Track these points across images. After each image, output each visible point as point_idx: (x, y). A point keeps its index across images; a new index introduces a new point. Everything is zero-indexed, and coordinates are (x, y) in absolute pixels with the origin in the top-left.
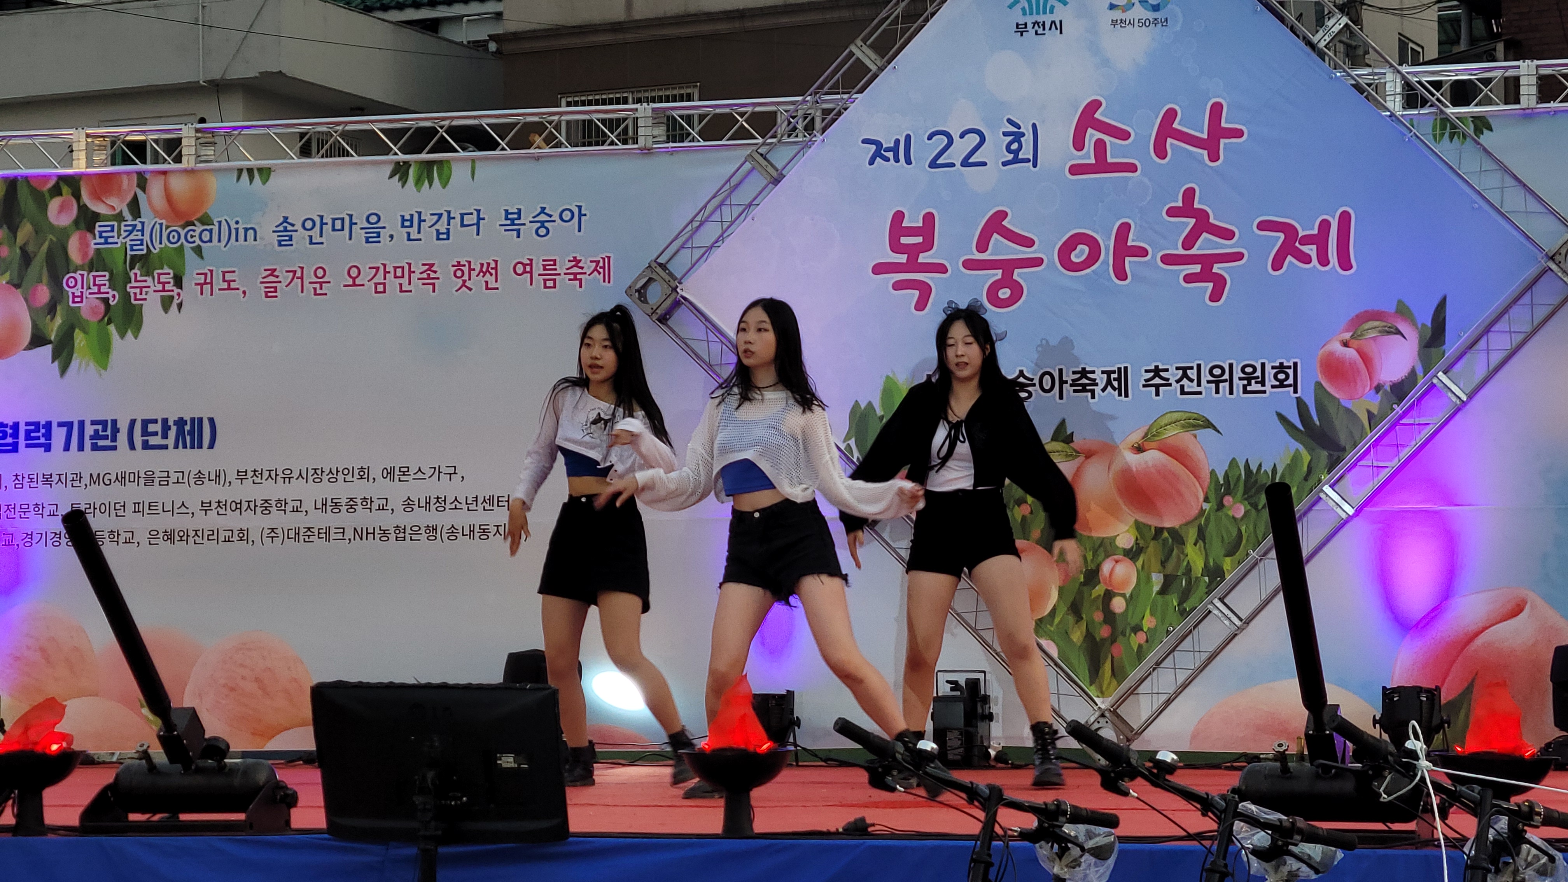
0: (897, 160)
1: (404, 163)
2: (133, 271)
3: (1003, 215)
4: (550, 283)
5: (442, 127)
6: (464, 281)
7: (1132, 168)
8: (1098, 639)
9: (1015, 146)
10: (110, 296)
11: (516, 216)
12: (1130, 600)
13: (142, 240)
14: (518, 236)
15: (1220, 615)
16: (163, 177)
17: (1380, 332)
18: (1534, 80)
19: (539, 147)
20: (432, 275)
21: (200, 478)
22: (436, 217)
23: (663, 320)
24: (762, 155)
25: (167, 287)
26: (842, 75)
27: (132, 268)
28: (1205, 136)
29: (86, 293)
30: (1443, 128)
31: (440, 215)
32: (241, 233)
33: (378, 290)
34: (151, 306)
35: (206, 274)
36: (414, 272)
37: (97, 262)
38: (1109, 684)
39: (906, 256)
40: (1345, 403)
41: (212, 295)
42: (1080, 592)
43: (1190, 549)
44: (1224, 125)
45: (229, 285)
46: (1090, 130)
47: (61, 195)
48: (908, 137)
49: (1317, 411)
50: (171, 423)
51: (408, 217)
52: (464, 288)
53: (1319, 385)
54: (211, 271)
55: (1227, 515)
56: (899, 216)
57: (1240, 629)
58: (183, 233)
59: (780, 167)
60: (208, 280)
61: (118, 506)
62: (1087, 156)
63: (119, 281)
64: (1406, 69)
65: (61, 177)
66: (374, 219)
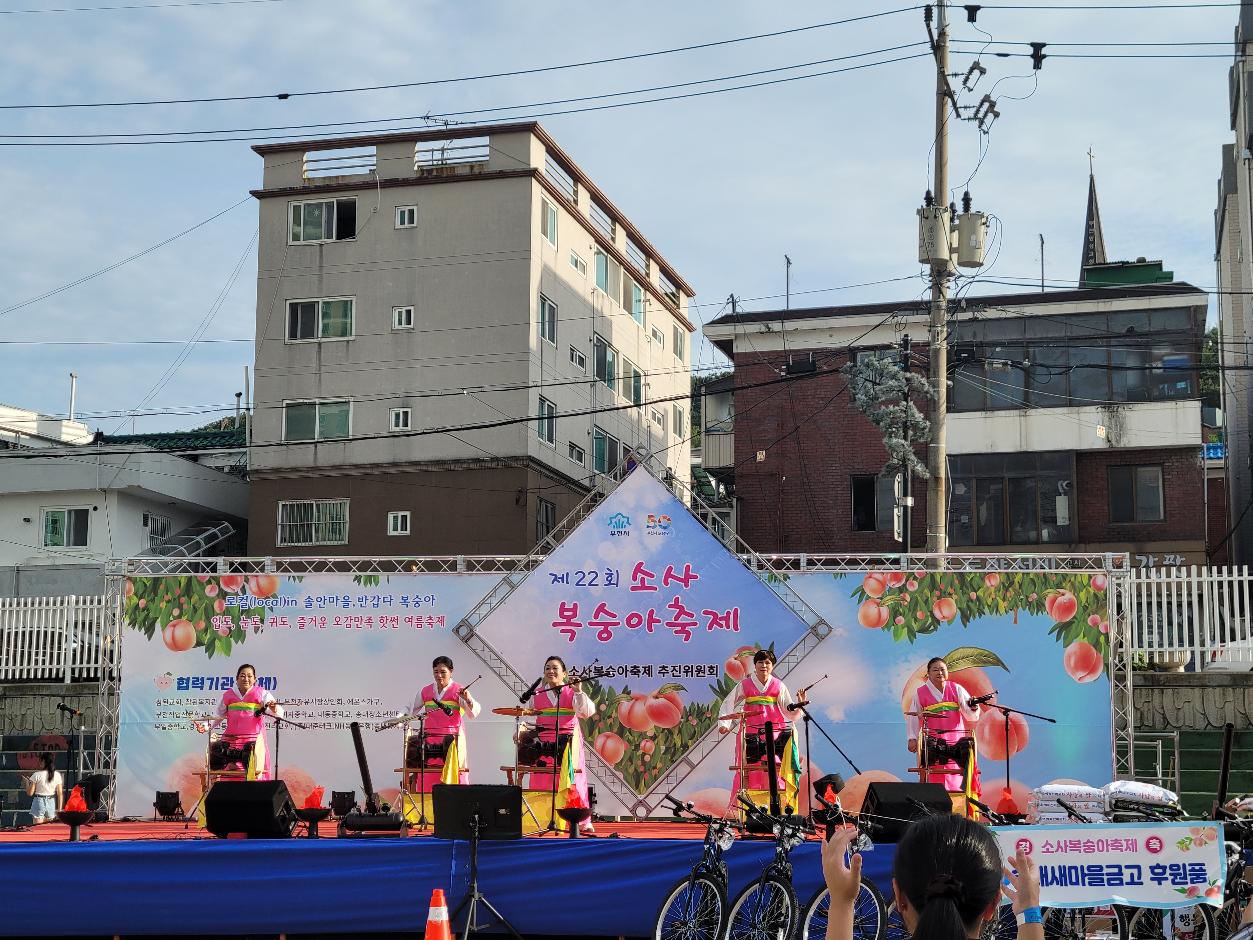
0: (563, 582)
1: (359, 575)
3: (604, 605)
5: (373, 562)
6: (384, 624)
7: (655, 589)
8: (639, 772)
9: (609, 578)
10: (232, 626)
11: (406, 599)
12: (652, 757)
13: (247, 604)
14: (407, 607)
16: (256, 578)
18: (805, 561)
19: (415, 571)
20: (371, 621)
22: (373, 598)
23: (466, 642)
24: (508, 578)
25: (257, 623)
26: (541, 548)
27: (242, 615)
28: (683, 577)
29: (221, 625)
30: (772, 578)
31: (375, 598)
32: (290, 602)
33: (347, 627)
34: (249, 631)
35: (274, 618)
36: (363, 620)
37: (226, 612)
38: (643, 789)
39: (566, 620)
41: (276, 627)
42: (632, 753)
43: (675, 737)
44: (690, 573)
45: (284, 623)
46: (639, 574)
47: (211, 584)
48: (567, 574)
49: (724, 685)
51: (361, 598)
52: (384, 627)
53: (725, 674)
54: (277, 617)
55: (690, 724)
56: (563, 604)
57: (694, 769)
58: (264, 601)
59: (515, 583)
60: (275, 621)
62: (638, 583)
63: (236, 620)
64: (757, 554)
65: (211, 577)
66: (346, 598)
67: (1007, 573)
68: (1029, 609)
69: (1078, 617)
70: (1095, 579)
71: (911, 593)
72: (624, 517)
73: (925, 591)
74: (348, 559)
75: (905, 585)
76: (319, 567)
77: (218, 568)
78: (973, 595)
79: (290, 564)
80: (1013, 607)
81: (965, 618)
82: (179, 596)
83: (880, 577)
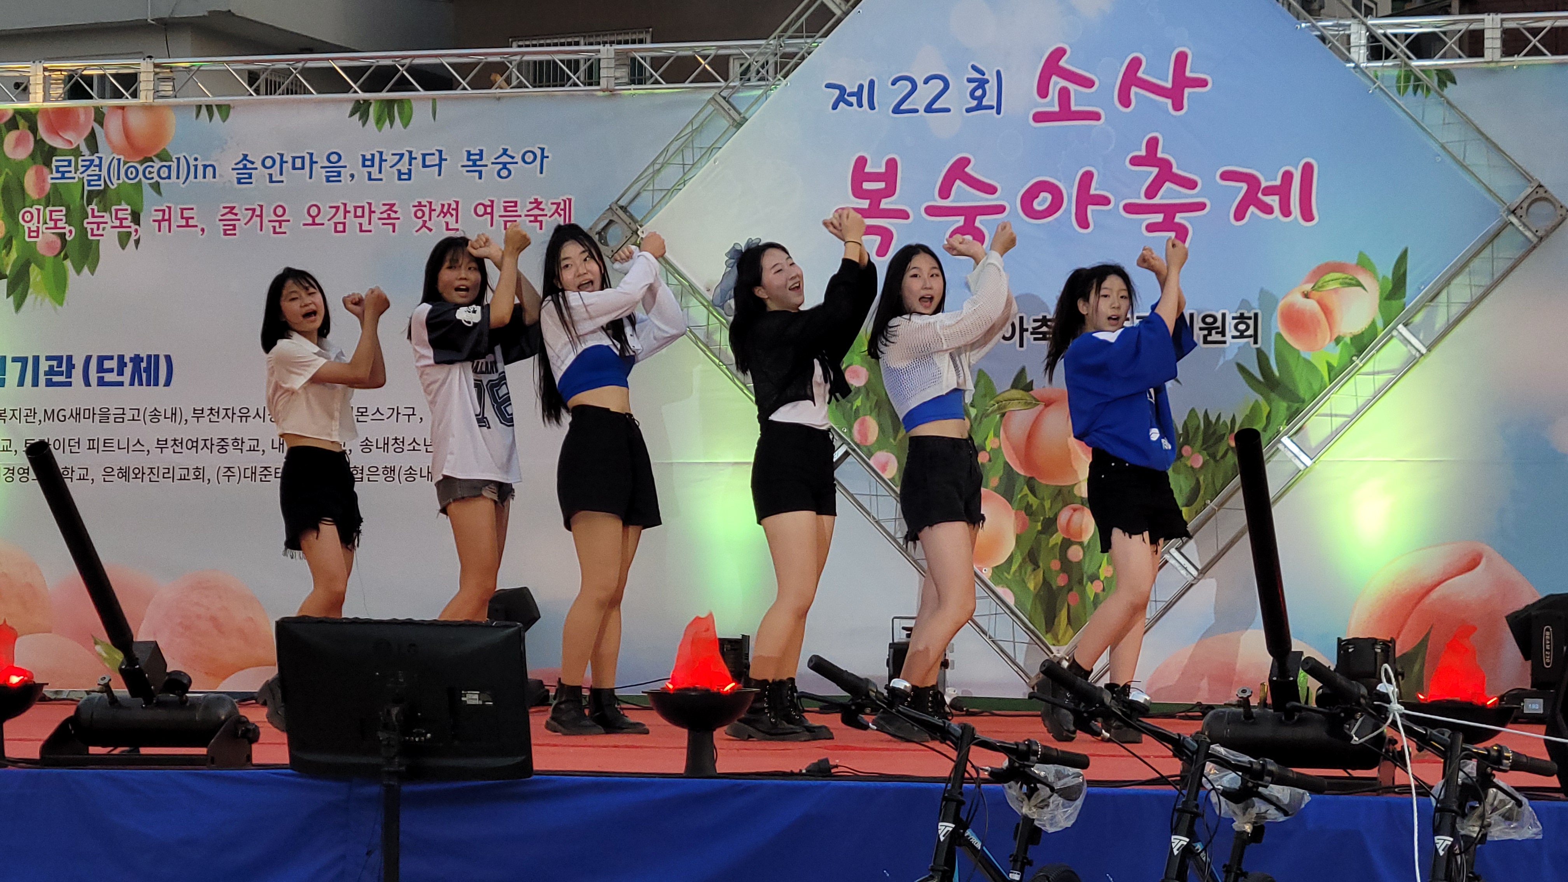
0: (860, 105)
1: (365, 101)
2: (90, 207)
3: (964, 162)
5: (402, 66)
6: (425, 222)
7: (1096, 116)
8: (1054, 587)
9: (979, 93)
10: (66, 231)
11: (478, 157)
12: (1088, 548)
13: (100, 175)
14: (480, 178)
15: (1177, 565)
16: (120, 111)
17: (1341, 284)
18: (1498, 34)
19: (501, 88)
20: (393, 215)
21: (155, 415)
22: (398, 157)
24: (724, 98)
25: (125, 223)
26: (807, 20)
27: (89, 203)
28: (1169, 85)
29: (42, 228)
30: (1407, 79)
31: (402, 155)
32: (200, 170)
33: (338, 229)
34: (108, 241)
35: (164, 211)
36: (374, 212)
37: (53, 198)
38: (1065, 632)
39: (867, 202)
40: (1305, 354)
41: (170, 231)
42: (1037, 541)
44: (1188, 74)
45: (187, 222)
46: (1054, 78)
47: (18, 128)
48: (872, 83)
49: (1277, 364)
50: (127, 360)
51: (370, 157)
52: (424, 229)
53: (1279, 335)
54: (169, 208)
55: (1186, 465)
56: (861, 162)
57: (1197, 579)
58: (141, 169)
59: (742, 111)
60: (167, 217)
61: (72, 443)
62: (1051, 104)
63: (76, 217)
64: (1370, 21)
65: (17, 112)
66: (334, 158)
76: (270, 83)
77: (32, 88)
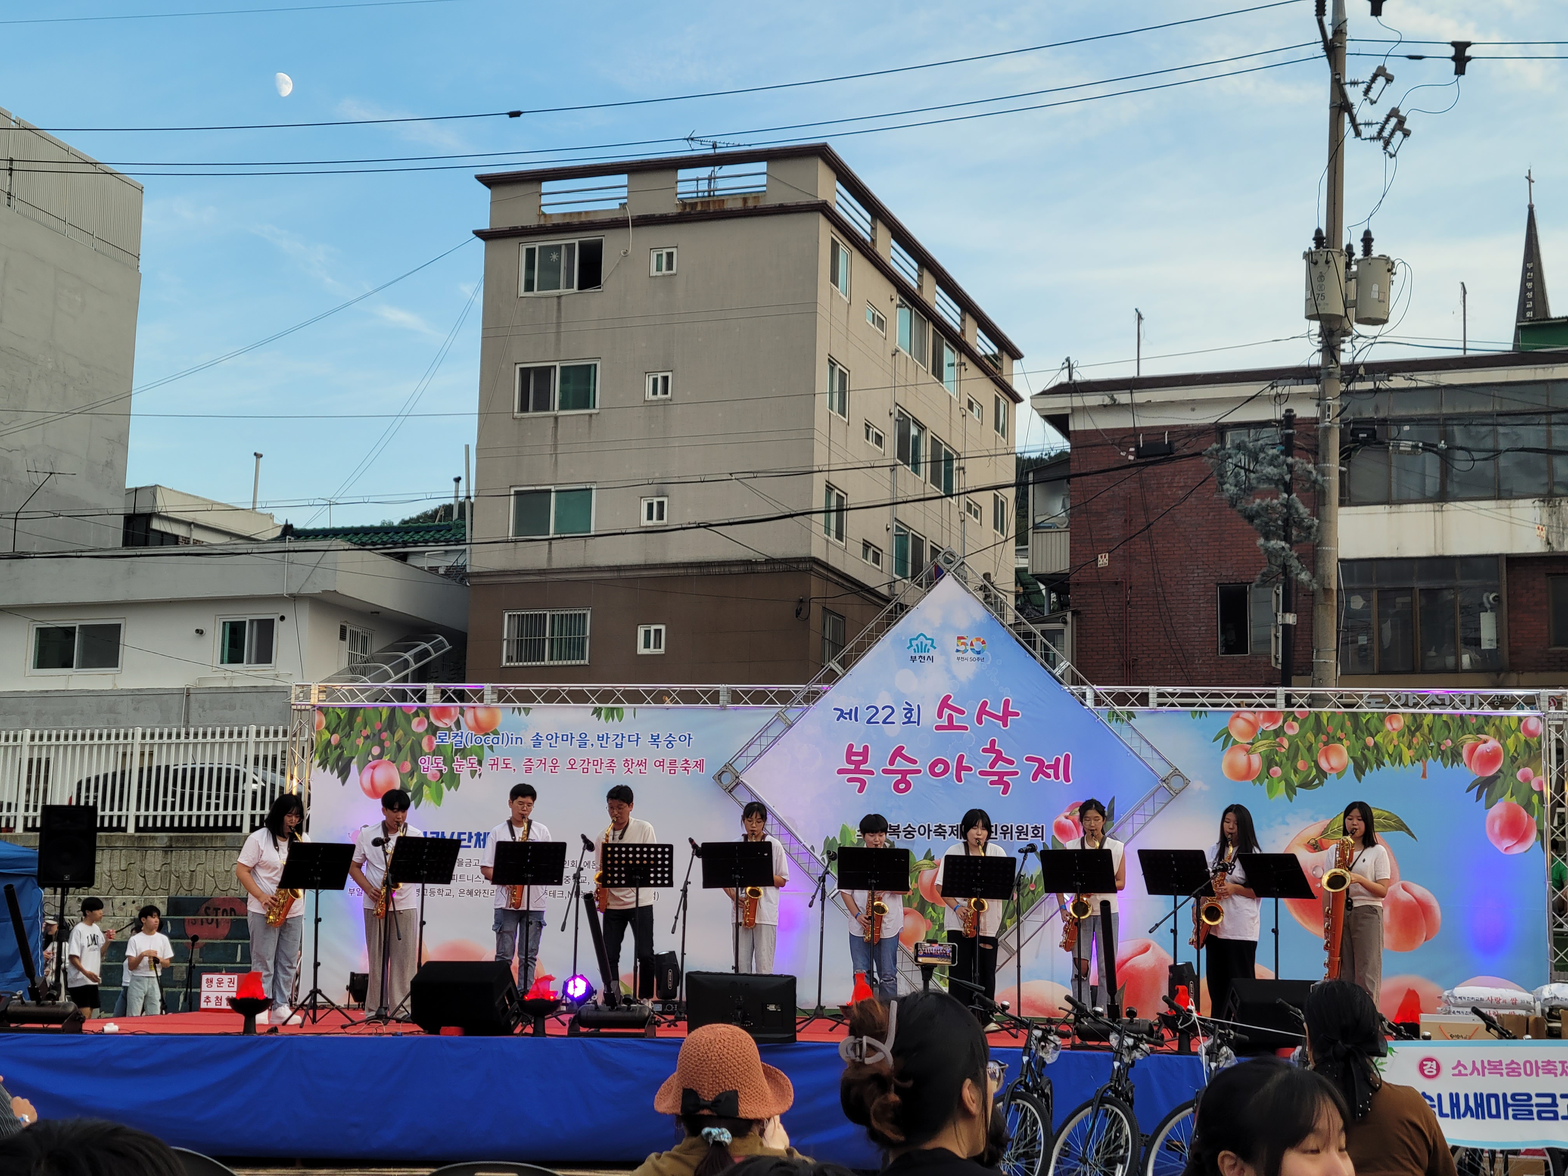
0: (851, 719)
1: (599, 708)
2: (456, 757)
3: (903, 748)
4: (672, 771)
5: (617, 691)
6: (629, 769)
7: (966, 728)
9: (909, 715)
10: (443, 769)
11: (656, 738)
13: (461, 741)
14: (658, 748)
16: (473, 709)
18: (1155, 695)
19: (668, 704)
20: (613, 765)
22: (616, 736)
23: (730, 792)
24: (782, 713)
25: (474, 765)
26: (824, 676)
27: (456, 755)
28: (1001, 715)
29: (430, 767)
30: (1113, 716)
31: (618, 735)
32: (514, 740)
34: (465, 774)
35: (495, 760)
36: (603, 763)
37: (437, 751)
39: (854, 766)
41: (498, 770)
44: (1010, 710)
45: (507, 766)
46: (945, 709)
47: (419, 716)
48: (856, 708)
50: (475, 835)
51: (601, 736)
52: (629, 772)
53: (1053, 836)
54: (498, 757)
56: (851, 746)
58: (483, 738)
59: (792, 720)
60: (496, 763)
62: (944, 721)
63: (449, 761)
64: (1095, 687)
65: (419, 708)
66: (583, 736)
67: (1413, 714)
68: (1442, 759)
69: (1504, 770)
70: (1526, 723)
71: (1290, 738)
72: (927, 639)
73: (1308, 735)
74: (586, 687)
75: (1282, 727)
76: (551, 697)
77: (428, 697)
78: (1370, 741)
79: (515, 692)
80: (1421, 757)
81: (1360, 770)
82: (380, 730)
83: (1250, 717)
